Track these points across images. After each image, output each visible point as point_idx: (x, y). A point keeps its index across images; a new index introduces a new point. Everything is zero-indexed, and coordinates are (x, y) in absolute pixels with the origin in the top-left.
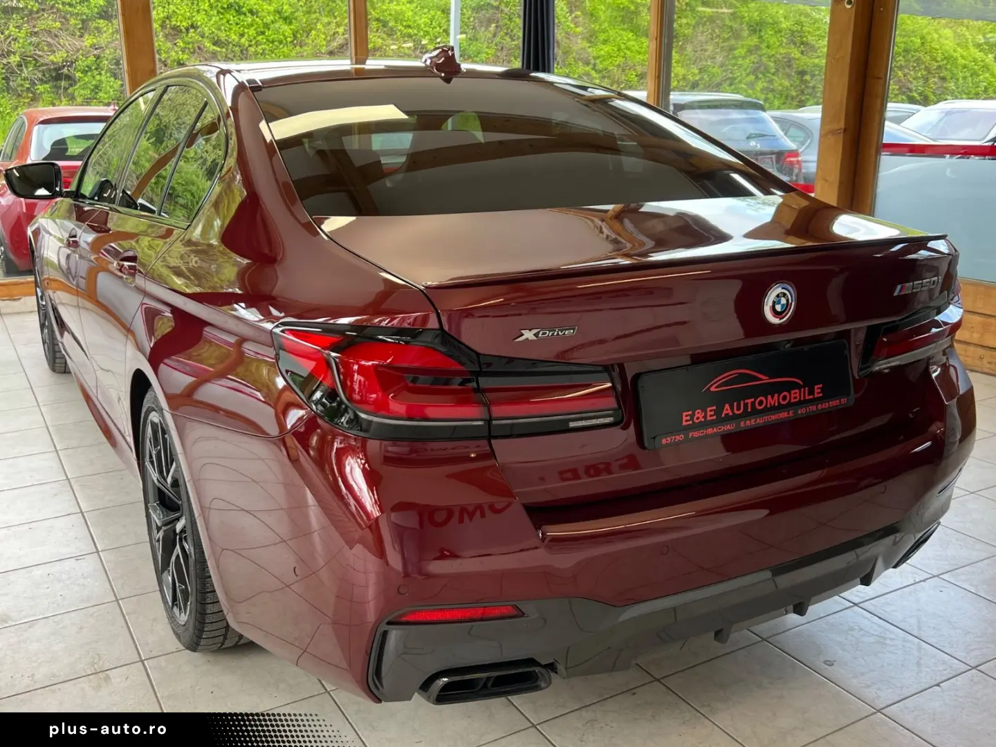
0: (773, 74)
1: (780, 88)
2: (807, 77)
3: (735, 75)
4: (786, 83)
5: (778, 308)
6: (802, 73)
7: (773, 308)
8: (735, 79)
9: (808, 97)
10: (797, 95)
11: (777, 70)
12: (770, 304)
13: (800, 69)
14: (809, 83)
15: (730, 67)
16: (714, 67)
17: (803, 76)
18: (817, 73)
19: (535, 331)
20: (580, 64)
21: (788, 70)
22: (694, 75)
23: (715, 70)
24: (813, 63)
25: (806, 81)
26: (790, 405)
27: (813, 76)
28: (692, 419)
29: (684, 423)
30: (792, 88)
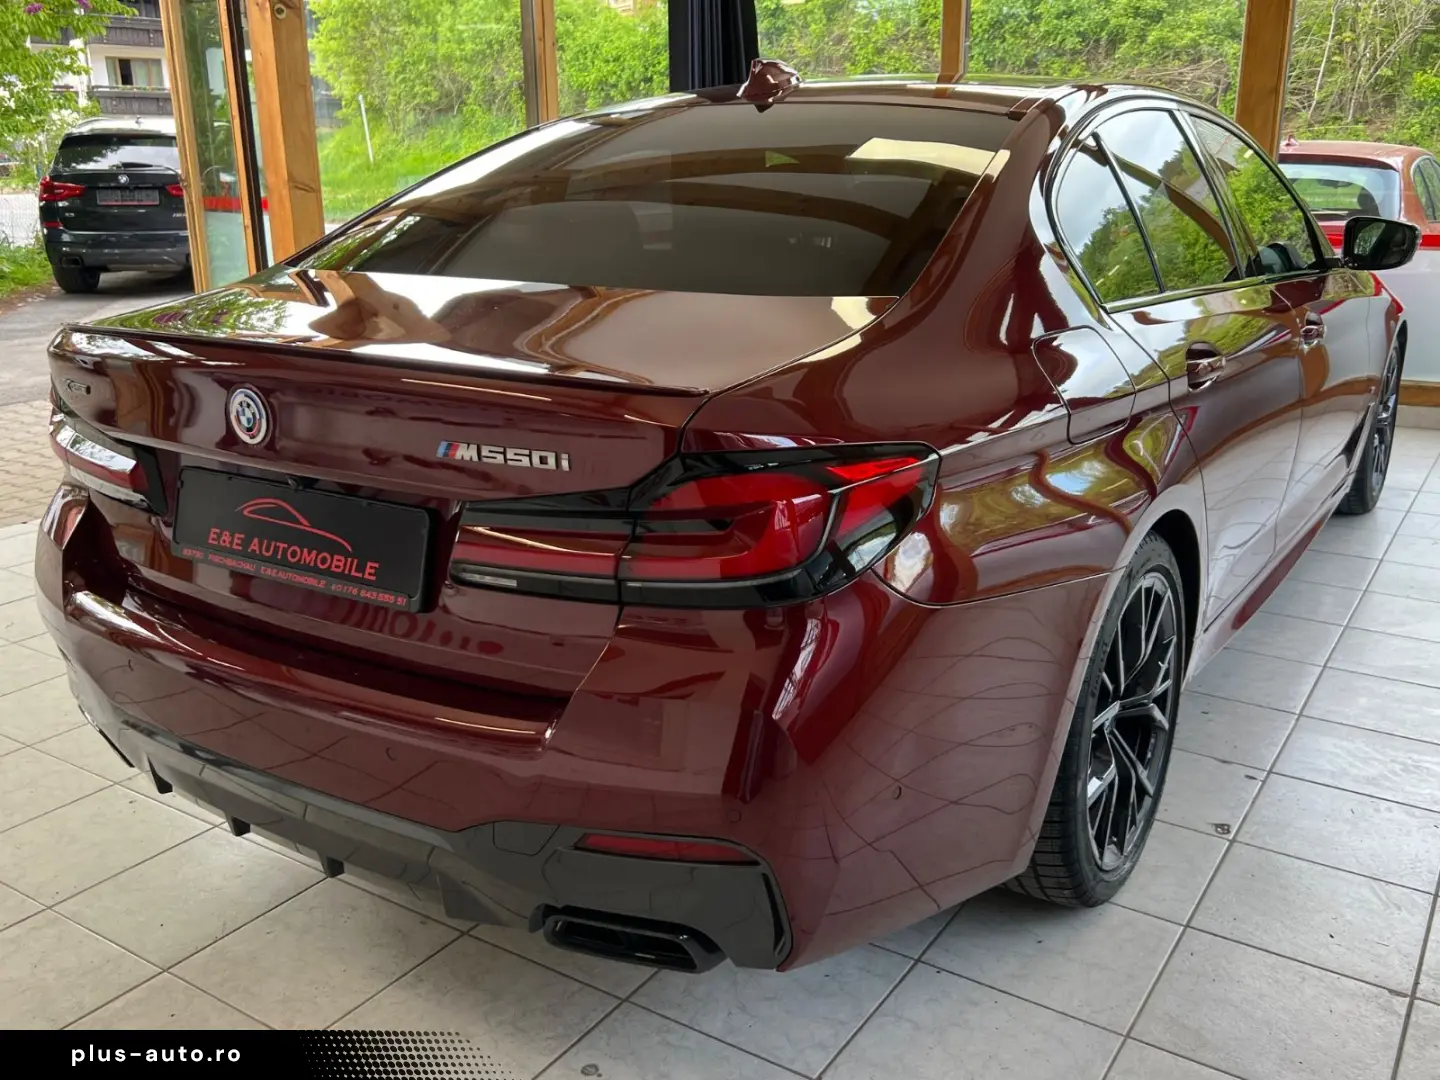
28: (218, 539)
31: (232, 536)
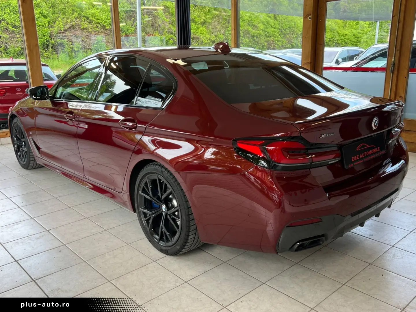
0: (242, 37)
1: (246, 42)
2: (255, 38)
3: (229, 38)
4: (248, 40)
5: (375, 124)
6: (253, 36)
7: (374, 124)
8: (229, 39)
9: (256, 46)
10: (252, 45)
11: (244, 36)
12: (374, 123)
13: (252, 35)
14: (256, 40)
15: (226, 34)
16: (220, 35)
17: (254, 37)
18: (258, 36)
19: (325, 135)
20: (169, 34)
21: (248, 35)
22: (213, 38)
23: (221, 36)
24: (257, 33)
25: (255, 39)
26: (374, 153)
27: (257, 38)
28: (354, 159)
29: (353, 161)
30: (250, 42)
31: (356, 157)
